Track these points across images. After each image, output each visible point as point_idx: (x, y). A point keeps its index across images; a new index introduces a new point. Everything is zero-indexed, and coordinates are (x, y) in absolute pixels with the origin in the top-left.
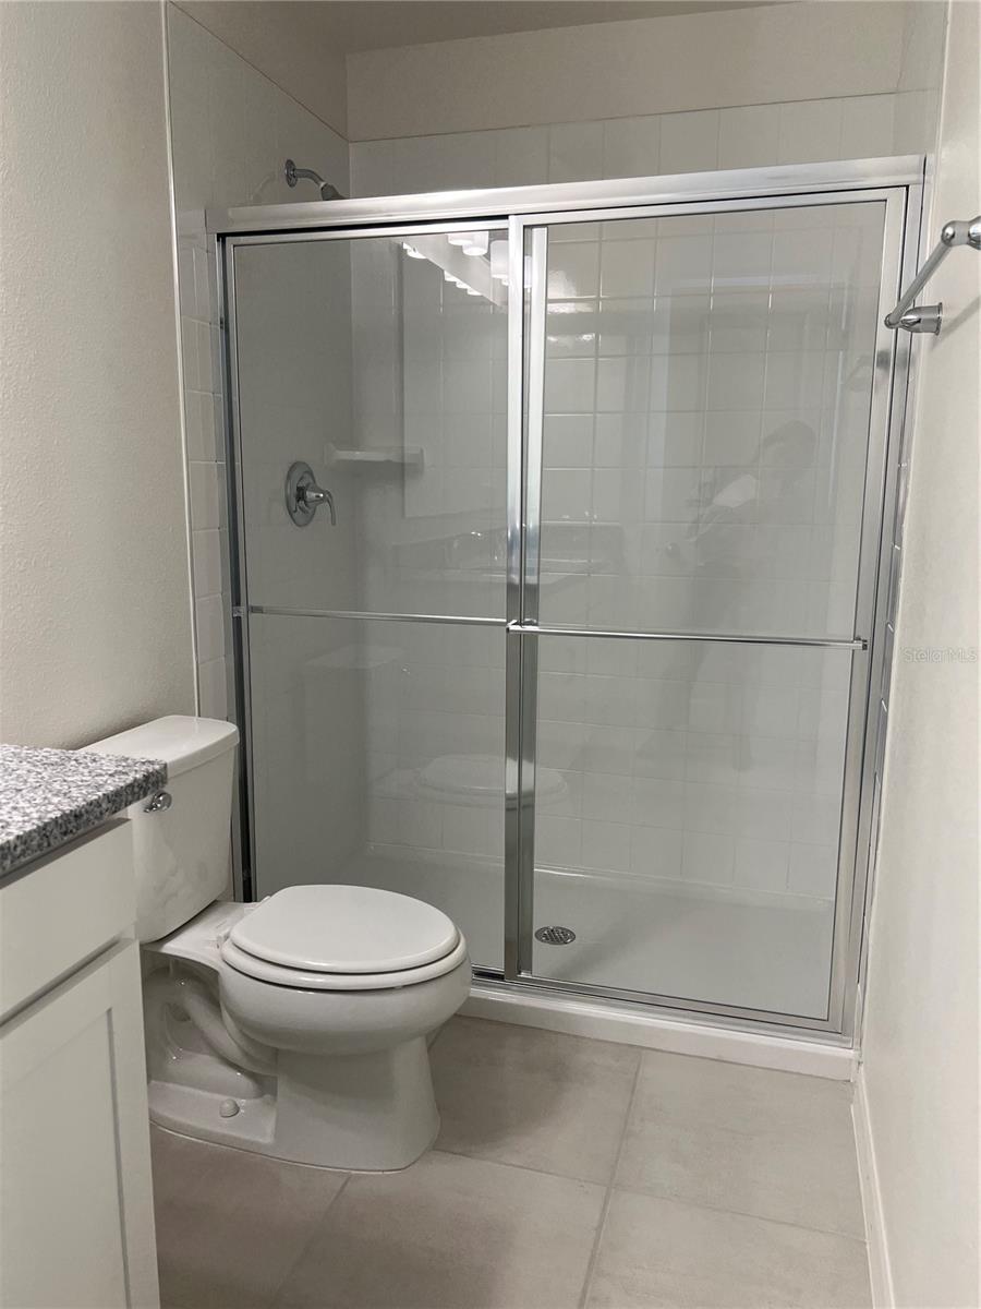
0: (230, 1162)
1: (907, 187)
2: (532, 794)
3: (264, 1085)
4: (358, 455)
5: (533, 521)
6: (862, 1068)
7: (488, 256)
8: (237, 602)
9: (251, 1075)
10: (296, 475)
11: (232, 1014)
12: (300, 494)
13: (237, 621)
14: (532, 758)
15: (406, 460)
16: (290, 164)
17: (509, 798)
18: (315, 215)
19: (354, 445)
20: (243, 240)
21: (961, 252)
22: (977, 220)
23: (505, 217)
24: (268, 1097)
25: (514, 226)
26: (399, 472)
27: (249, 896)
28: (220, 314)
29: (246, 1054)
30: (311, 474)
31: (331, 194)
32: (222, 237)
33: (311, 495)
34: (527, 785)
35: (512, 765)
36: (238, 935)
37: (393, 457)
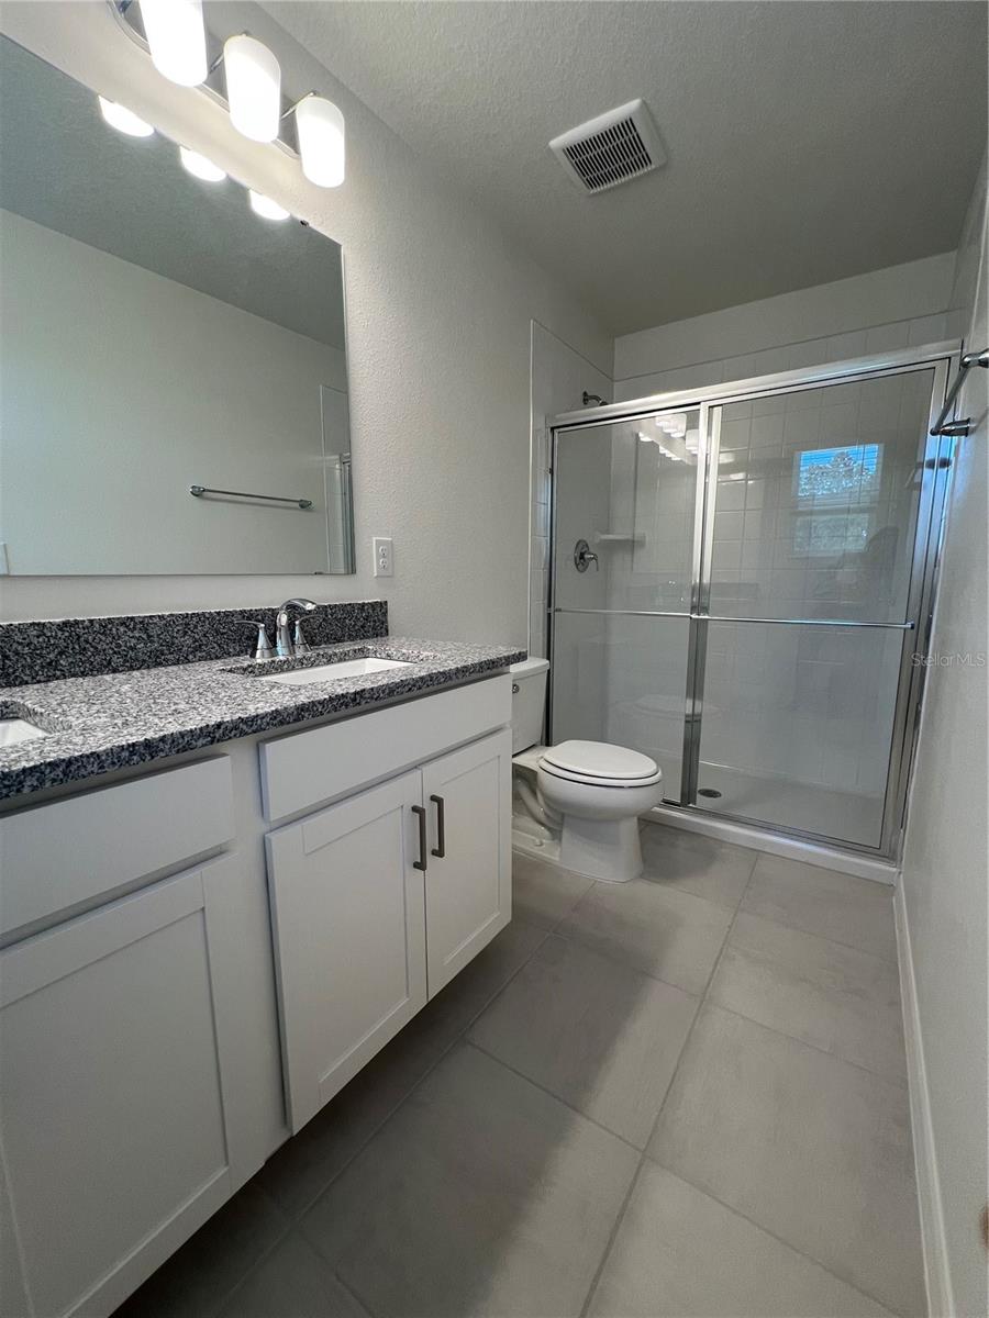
0: (539, 865)
1: (950, 358)
2: (700, 715)
3: (556, 835)
4: (611, 537)
5: (706, 580)
6: (901, 876)
7: (684, 438)
8: (549, 606)
9: (549, 829)
10: (581, 546)
11: (543, 794)
12: (582, 556)
13: (549, 614)
14: (701, 699)
15: (636, 539)
16: (585, 394)
17: (687, 716)
18: (594, 414)
19: (608, 532)
20: (562, 429)
21: (975, 371)
22: (986, 351)
23: (699, 403)
24: (556, 841)
25: (703, 408)
26: (631, 545)
27: (548, 744)
28: (550, 466)
29: (548, 817)
30: (587, 545)
31: (604, 404)
32: (552, 429)
33: (587, 556)
34: (697, 710)
35: (689, 703)
36: (547, 756)
37: (630, 537)
